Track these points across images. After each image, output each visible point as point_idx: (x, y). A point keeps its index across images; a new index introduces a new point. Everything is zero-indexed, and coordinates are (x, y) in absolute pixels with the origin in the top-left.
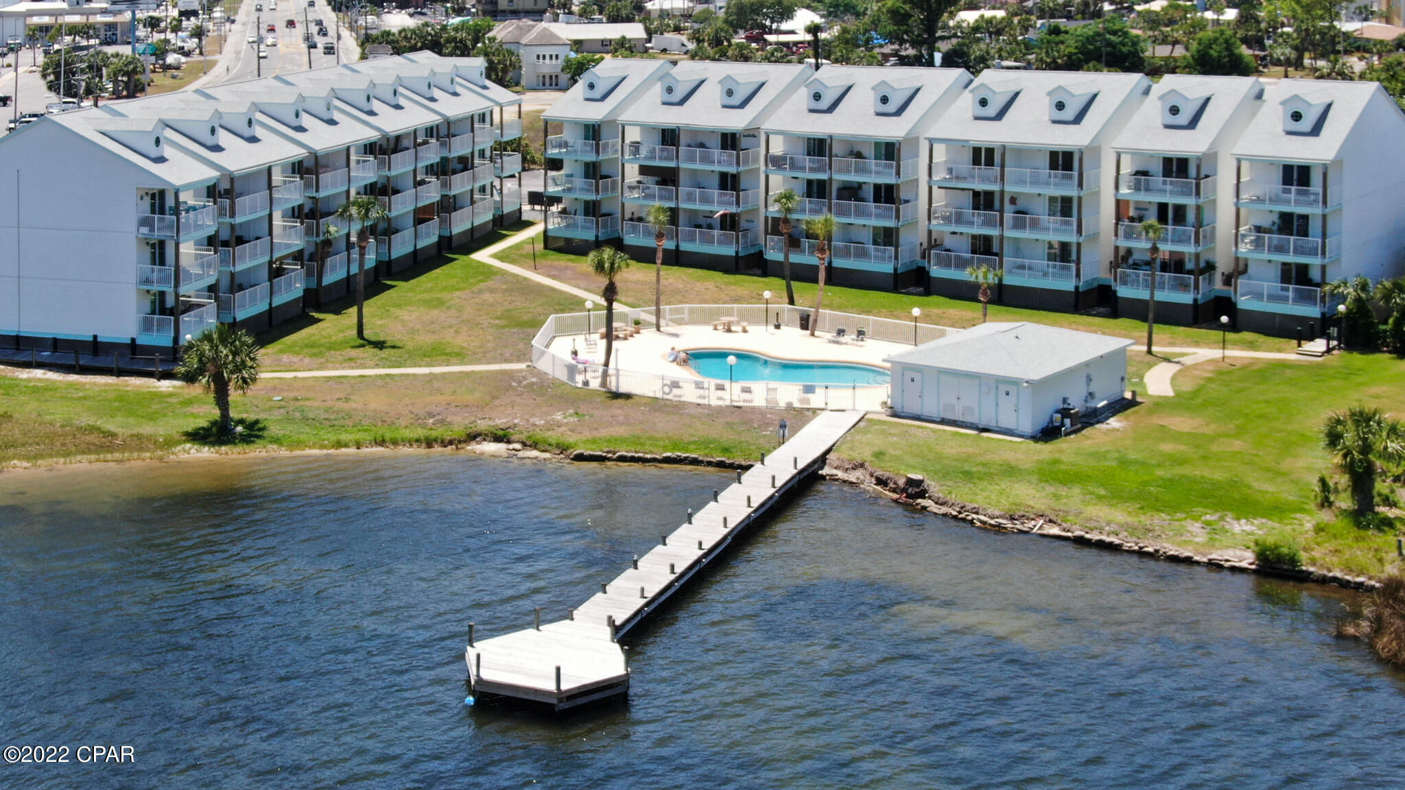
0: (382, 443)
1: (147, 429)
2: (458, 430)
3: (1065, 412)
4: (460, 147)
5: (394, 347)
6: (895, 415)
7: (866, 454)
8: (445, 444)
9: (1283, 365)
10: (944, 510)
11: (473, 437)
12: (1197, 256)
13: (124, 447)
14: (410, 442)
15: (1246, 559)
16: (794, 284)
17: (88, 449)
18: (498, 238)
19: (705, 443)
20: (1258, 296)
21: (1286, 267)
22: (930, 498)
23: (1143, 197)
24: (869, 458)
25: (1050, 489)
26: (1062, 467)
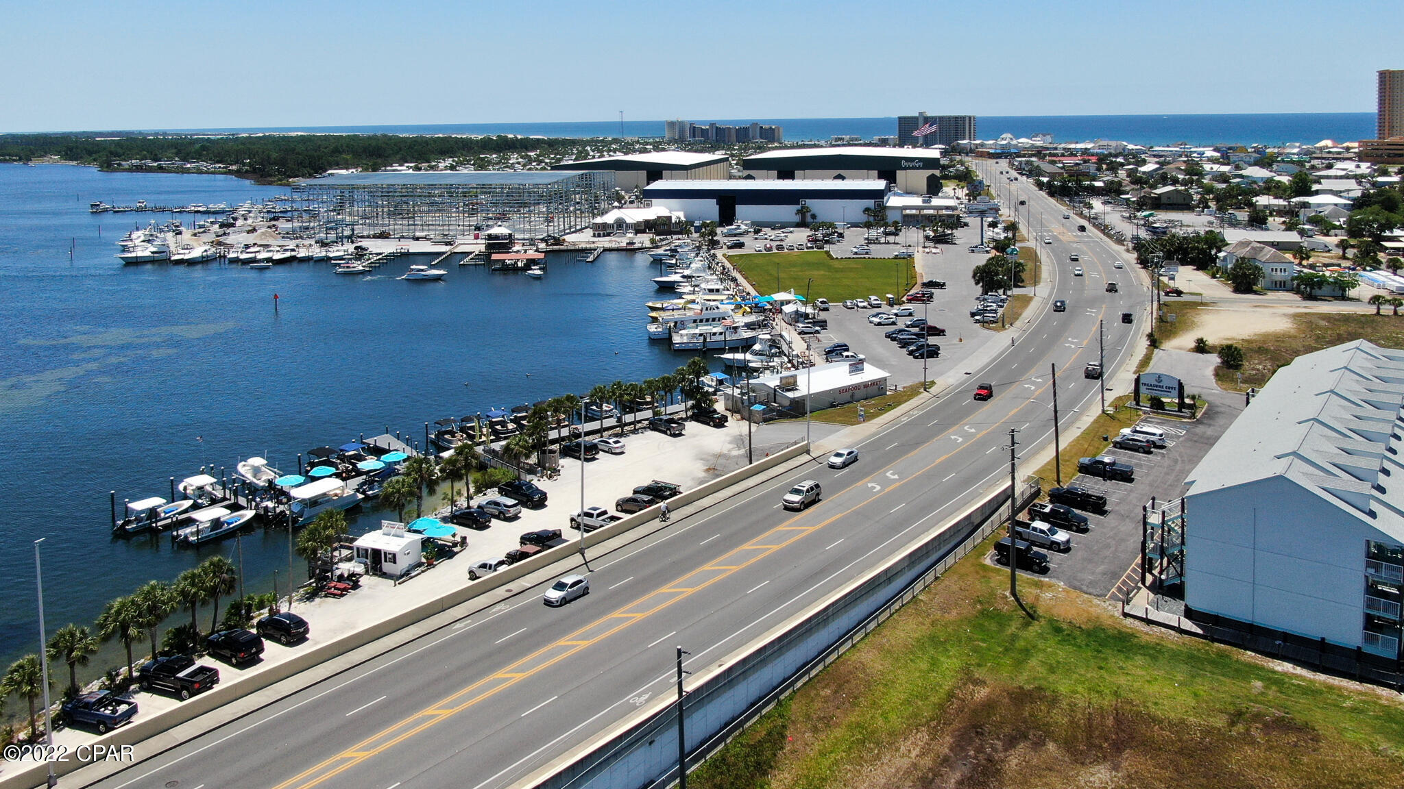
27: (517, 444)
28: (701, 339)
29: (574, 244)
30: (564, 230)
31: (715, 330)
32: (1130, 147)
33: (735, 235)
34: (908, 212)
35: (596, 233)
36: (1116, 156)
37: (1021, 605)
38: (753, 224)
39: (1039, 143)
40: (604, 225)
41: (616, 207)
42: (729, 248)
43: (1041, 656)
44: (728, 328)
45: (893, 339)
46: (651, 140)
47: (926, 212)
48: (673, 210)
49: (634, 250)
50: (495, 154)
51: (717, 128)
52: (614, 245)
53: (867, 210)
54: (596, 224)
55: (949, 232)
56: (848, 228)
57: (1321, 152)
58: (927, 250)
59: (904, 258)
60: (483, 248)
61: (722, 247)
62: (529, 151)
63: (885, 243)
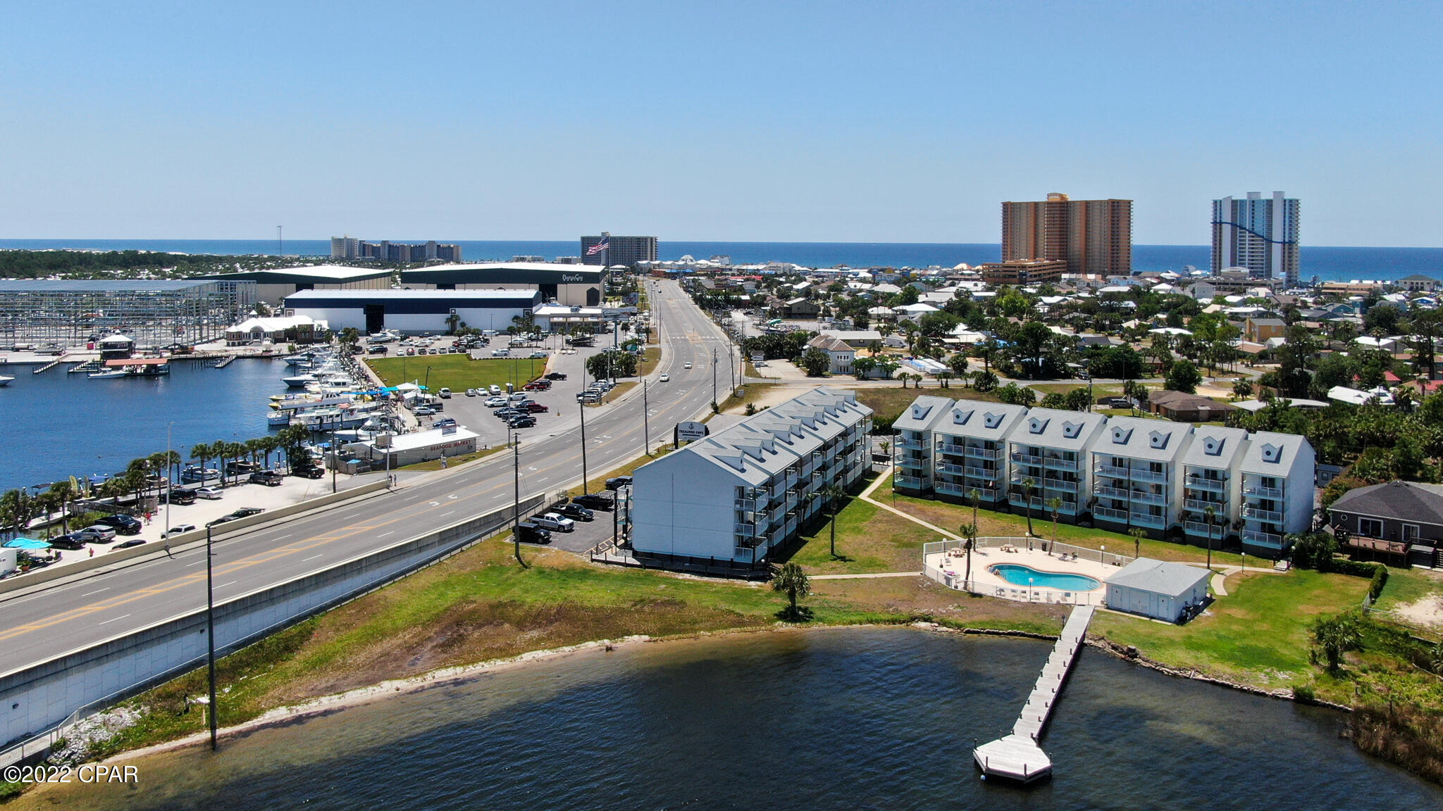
0: (871, 622)
1: (756, 612)
2: (905, 615)
3: (1187, 609)
4: (851, 440)
5: (850, 560)
6: (1108, 608)
7: (1103, 632)
8: (901, 623)
9: (1269, 576)
10: (1148, 665)
11: (913, 619)
12: (1223, 517)
13: (750, 624)
14: (885, 622)
15: (1288, 694)
16: (1031, 520)
17: (734, 625)
18: (867, 485)
19: (1026, 625)
20: (1252, 537)
21: (1263, 524)
22: (1140, 658)
23: (1197, 488)
24: (1105, 635)
25: (1192, 653)
26: (1194, 640)
27: (114, 484)
28: (318, 421)
29: (204, 352)
30: (195, 340)
31: (331, 413)
32: (797, 268)
33: (381, 342)
34: (556, 319)
35: (231, 342)
36: (781, 276)
37: (521, 562)
38: (401, 332)
39: (716, 265)
40: (239, 335)
41: (253, 316)
42: (371, 353)
43: (522, 586)
44: (344, 410)
45: (500, 416)
46: (314, 258)
47: (573, 319)
48: (318, 319)
49: (270, 358)
50: (120, 269)
51: (390, 246)
52: (248, 353)
53: (516, 318)
54: (231, 333)
55: (588, 336)
56: (497, 335)
57: (957, 273)
58: (564, 351)
59: (539, 358)
60: (98, 358)
61: (364, 353)
62: (164, 267)
63: (527, 347)
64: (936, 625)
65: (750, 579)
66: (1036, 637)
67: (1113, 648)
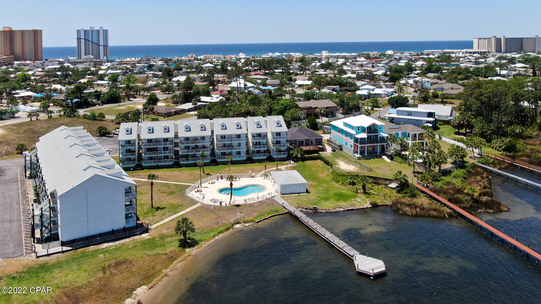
2: (229, 224)
5: (164, 208)
8: (230, 228)
11: (233, 225)
12: (267, 150)
14: (225, 231)
15: (369, 205)
20: (275, 155)
22: (319, 210)
25: (328, 202)
64: (243, 224)
65: (141, 234)
66: (279, 215)
67: (306, 209)
